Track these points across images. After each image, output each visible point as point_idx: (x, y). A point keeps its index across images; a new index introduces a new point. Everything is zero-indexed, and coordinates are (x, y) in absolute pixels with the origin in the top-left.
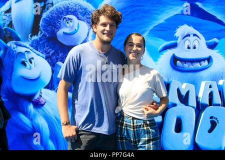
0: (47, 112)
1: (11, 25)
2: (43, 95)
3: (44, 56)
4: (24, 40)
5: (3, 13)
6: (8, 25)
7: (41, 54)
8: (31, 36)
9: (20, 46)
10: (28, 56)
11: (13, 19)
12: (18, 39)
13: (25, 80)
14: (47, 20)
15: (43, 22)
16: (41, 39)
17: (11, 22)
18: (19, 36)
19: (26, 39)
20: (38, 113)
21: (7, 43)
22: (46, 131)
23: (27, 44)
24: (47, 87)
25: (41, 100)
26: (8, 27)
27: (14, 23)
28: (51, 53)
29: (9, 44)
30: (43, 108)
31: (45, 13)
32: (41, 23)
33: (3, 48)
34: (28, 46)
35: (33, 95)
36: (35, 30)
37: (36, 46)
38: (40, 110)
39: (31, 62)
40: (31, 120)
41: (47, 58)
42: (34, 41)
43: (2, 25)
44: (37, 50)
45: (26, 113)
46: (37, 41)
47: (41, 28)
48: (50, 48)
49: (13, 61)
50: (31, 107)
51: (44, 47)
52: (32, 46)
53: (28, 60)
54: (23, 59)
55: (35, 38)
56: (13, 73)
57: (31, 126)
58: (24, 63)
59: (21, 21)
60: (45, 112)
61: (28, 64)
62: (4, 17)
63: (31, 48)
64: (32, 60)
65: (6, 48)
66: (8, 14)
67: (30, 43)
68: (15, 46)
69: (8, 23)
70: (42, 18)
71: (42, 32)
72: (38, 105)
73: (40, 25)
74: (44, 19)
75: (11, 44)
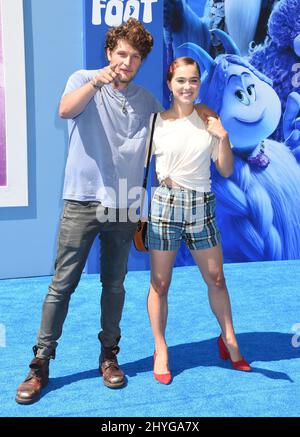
0: (270, 179)
1: (222, 24)
2: (265, 150)
3: (272, 83)
4: (241, 52)
5: (212, 2)
6: (219, 26)
7: (267, 79)
8: (253, 46)
9: (235, 62)
10: (246, 82)
11: (227, 15)
12: (232, 51)
13: (240, 125)
14: (280, 16)
15: (274, 20)
16: (268, 51)
17: (223, 19)
18: (235, 45)
19: (245, 51)
20: (256, 181)
21: (214, 58)
22: (267, 214)
23: (245, 60)
24: (273, 137)
25: (263, 158)
26: (218, 28)
27: (227, 21)
28: (283, 76)
29: (217, 61)
30: (264, 172)
31: (278, 3)
32: (270, 21)
33: (207, 67)
34: (247, 63)
35: (250, 151)
36: (259, 35)
37: (260, 63)
38: (259, 176)
39: (250, 93)
40: (246, 192)
41: (276, 86)
42: (257, 54)
43: (208, 26)
44: (260, 70)
45: (238, 182)
46: (262, 55)
47: (270, 31)
48: (281, 67)
49: (223, 90)
50: (246, 171)
51: (272, 66)
52: (253, 64)
53: (246, 89)
54: (239, 88)
55: (259, 48)
56: (222, 112)
57: (244, 203)
58: (238, 95)
59: (239, 18)
60: (267, 179)
61: (245, 95)
62: (213, 10)
63: (252, 67)
64: (252, 90)
65: (213, 68)
66: (219, 5)
67: (250, 58)
68: (227, 63)
69: (217, 22)
70: (273, 12)
71: (270, 38)
72: (258, 167)
73: (269, 25)
74: (276, 14)
75: (221, 60)
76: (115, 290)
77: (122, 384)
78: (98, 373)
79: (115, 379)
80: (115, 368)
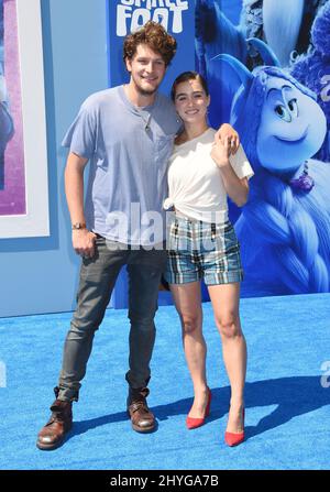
0: (313, 201)
1: (260, 33)
2: (309, 171)
3: (315, 96)
4: (282, 63)
5: (248, 9)
6: (256, 34)
7: (310, 92)
8: (295, 57)
9: (275, 75)
10: (287, 96)
11: (265, 22)
12: (271, 62)
13: (280, 144)
14: (325, 22)
15: (317, 26)
16: (311, 62)
17: (262, 26)
18: (274, 55)
19: (286, 62)
20: (299, 205)
21: (251, 70)
22: (312, 241)
23: (286, 72)
24: (317, 156)
25: (307, 180)
26: (255, 37)
27: (265, 29)
29: (254, 73)
30: (308, 196)
31: (323, 8)
32: (314, 28)
33: (243, 80)
34: (288, 75)
35: (293, 172)
36: (302, 43)
37: (303, 75)
38: (303, 200)
39: (292, 109)
40: (288, 218)
41: (319, 100)
42: (298, 65)
43: (245, 34)
44: (303, 83)
45: (280, 207)
46: (304, 66)
47: (313, 39)
49: (262, 105)
50: (288, 195)
51: (316, 78)
52: (294, 76)
53: (286, 104)
54: (279, 103)
55: (302, 58)
56: (260, 129)
57: (286, 230)
58: (279, 110)
59: (278, 24)
60: (311, 203)
61: (286, 110)
62: (250, 17)
63: (294, 80)
64: (294, 104)
65: (250, 81)
66: (256, 12)
67: (291, 69)
68: (265, 75)
69: (255, 30)
70: (316, 18)
71: (313, 47)
72: (301, 189)
73: (312, 32)
74: (320, 20)
75: (259, 72)
76: (144, 328)
77: (152, 428)
78: (126, 416)
79: (144, 423)
80: (145, 411)
